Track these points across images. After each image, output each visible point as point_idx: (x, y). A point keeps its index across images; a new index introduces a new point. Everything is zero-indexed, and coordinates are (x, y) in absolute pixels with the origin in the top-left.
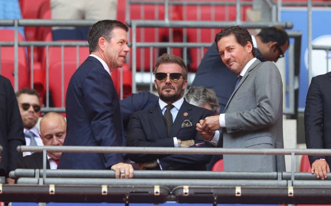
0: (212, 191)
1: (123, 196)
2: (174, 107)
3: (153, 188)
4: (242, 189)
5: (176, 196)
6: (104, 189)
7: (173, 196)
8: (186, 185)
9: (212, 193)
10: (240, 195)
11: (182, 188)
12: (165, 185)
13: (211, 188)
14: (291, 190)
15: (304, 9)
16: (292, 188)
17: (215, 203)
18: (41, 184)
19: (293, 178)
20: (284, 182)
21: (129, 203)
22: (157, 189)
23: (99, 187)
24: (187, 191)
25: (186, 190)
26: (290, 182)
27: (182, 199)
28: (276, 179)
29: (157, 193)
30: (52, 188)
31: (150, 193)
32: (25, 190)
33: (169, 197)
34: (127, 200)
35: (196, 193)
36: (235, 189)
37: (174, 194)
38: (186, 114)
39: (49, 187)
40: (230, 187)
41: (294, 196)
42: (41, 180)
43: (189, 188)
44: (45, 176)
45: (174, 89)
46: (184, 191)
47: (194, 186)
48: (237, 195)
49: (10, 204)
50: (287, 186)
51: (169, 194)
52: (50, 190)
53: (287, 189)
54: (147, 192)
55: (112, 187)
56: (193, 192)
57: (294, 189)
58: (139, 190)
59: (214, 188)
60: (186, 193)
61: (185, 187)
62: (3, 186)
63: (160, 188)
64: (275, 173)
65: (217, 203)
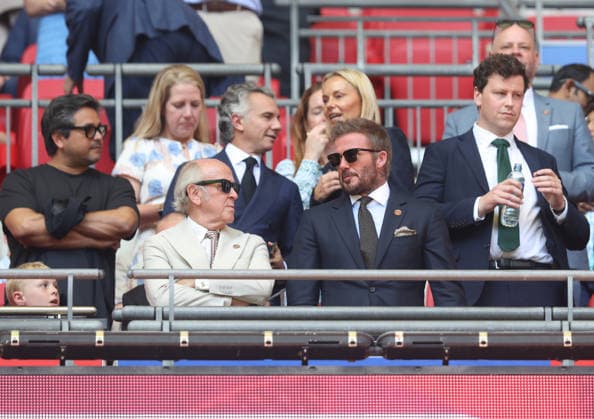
0: (441, 339)
1: (299, 348)
2: (371, 199)
3: (347, 335)
4: (489, 335)
5: (384, 349)
6: (268, 337)
7: (378, 348)
8: (400, 330)
9: (441, 343)
10: (485, 345)
11: (394, 335)
12: (365, 331)
13: (438, 335)
14: (567, 337)
16: (570, 333)
17: (446, 358)
18: (166, 330)
19: (570, 317)
20: (557, 324)
21: (308, 358)
22: (353, 337)
23: (260, 333)
24: (402, 340)
25: (399, 338)
26: (565, 323)
27: (393, 353)
28: (543, 318)
29: (353, 343)
30: (184, 337)
31: (341, 342)
32: (141, 341)
33: (372, 349)
34: (304, 354)
35: (414, 343)
36: (478, 335)
37: (379, 345)
38: (398, 212)
39: (179, 335)
40: (470, 333)
41: (573, 346)
42: (166, 323)
43: (405, 335)
44: (172, 317)
46: (397, 340)
47: (412, 332)
48: (481, 345)
49: (116, 363)
50: (561, 330)
51: (372, 345)
52: (181, 340)
53: (562, 335)
54: (337, 343)
55: (280, 335)
56: (410, 340)
57: (573, 335)
58: (324, 339)
59: (445, 335)
60: (399, 343)
61: (397, 333)
62: (105, 335)
63: (358, 335)
64: (540, 310)
65: (449, 359)
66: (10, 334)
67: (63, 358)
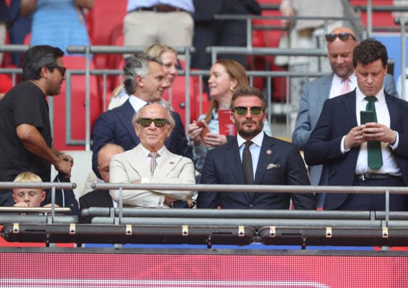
0: (300, 232)
1: (206, 236)
2: (252, 143)
3: (238, 228)
4: (333, 230)
5: (262, 238)
6: (185, 229)
7: (258, 237)
8: (273, 225)
9: (300, 234)
10: (330, 236)
11: (269, 229)
12: (250, 226)
13: (299, 229)
14: (385, 231)
15: (397, 35)
16: (387, 229)
17: (304, 245)
18: (117, 223)
19: (387, 218)
20: (378, 222)
21: (211, 244)
22: (241, 230)
23: (180, 227)
24: (274, 232)
25: (273, 231)
26: (384, 222)
27: (269, 241)
28: (369, 218)
29: (241, 233)
30: (129, 229)
31: (234, 233)
32: (100, 231)
33: (254, 237)
34: (209, 241)
35: (283, 234)
36: (325, 229)
37: (259, 235)
39: (125, 227)
40: (320, 228)
41: (389, 237)
42: (117, 219)
43: (276, 229)
44: (121, 215)
45: (255, 123)
46: (271, 232)
47: (281, 227)
48: (327, 236)
49: (83, 245)
50: (381, 226)
51: (255, 235)
52: (127, 231)
53: (382, 230)
54: (231, 233)
55: (193, 228)
56: (280, 232)
57: (389, 230)
58: (223, 231)
59: (303, 229)
60: (273, 234)
61: (271, 227)
62: (76, 226)
63: (245, 229)
64: (367, 213)
65: (306, 245)
66: (13, 225)
67: (48, 242)
